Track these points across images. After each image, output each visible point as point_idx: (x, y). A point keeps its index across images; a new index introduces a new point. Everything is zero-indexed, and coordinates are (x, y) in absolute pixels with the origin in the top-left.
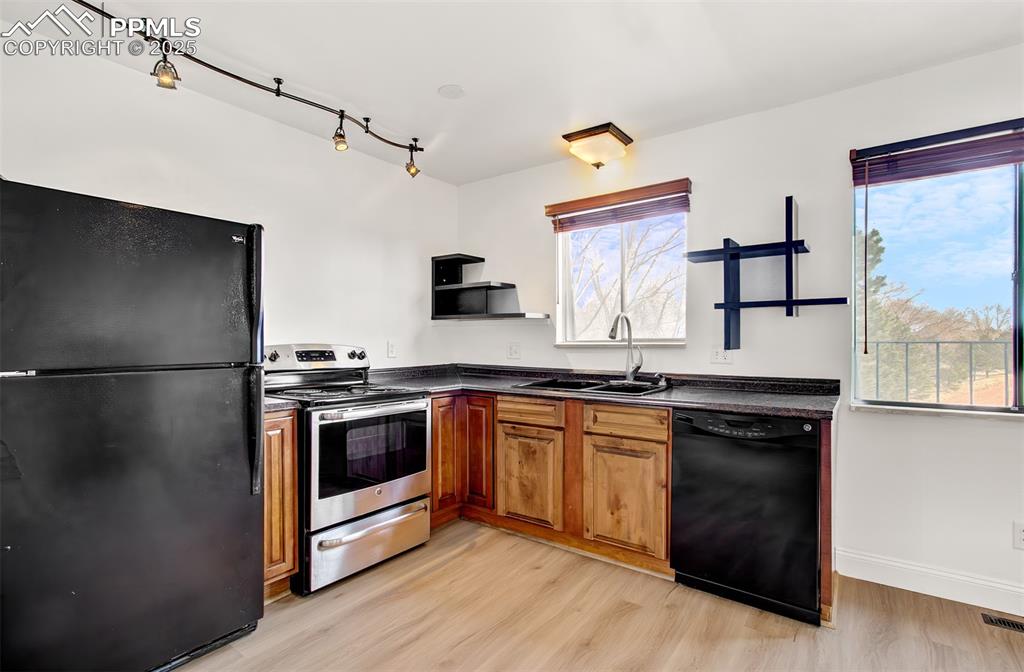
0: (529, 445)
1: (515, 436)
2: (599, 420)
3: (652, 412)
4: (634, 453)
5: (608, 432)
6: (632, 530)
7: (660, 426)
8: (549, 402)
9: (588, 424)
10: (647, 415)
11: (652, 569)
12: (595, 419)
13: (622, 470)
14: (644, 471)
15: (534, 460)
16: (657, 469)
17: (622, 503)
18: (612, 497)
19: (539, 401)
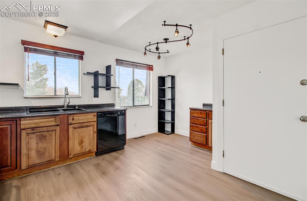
0: (42, 135)
1: (34, 133)
2: (74, 119)
3: (92, 114)
4: (87, 126)
5: (78, 122)
6: (86, 148)
7: (94, 117)
8: (53, 117)
9: (70, 121)
10: (91, 115)
11: (90, 156)
12: (73, 119)
13: (83, 132)
14: (90, 130)
15: (46, 139)
16: (93, 128)
17: (83, 141)
18: (80, 141)
19: (47, 117)
